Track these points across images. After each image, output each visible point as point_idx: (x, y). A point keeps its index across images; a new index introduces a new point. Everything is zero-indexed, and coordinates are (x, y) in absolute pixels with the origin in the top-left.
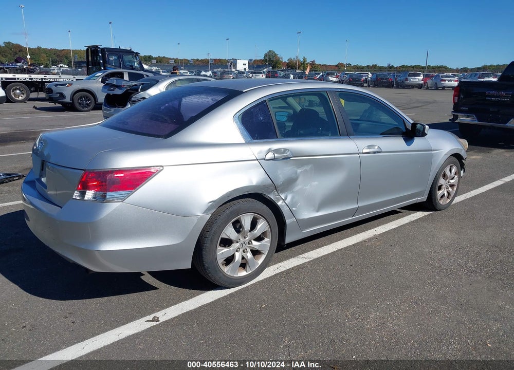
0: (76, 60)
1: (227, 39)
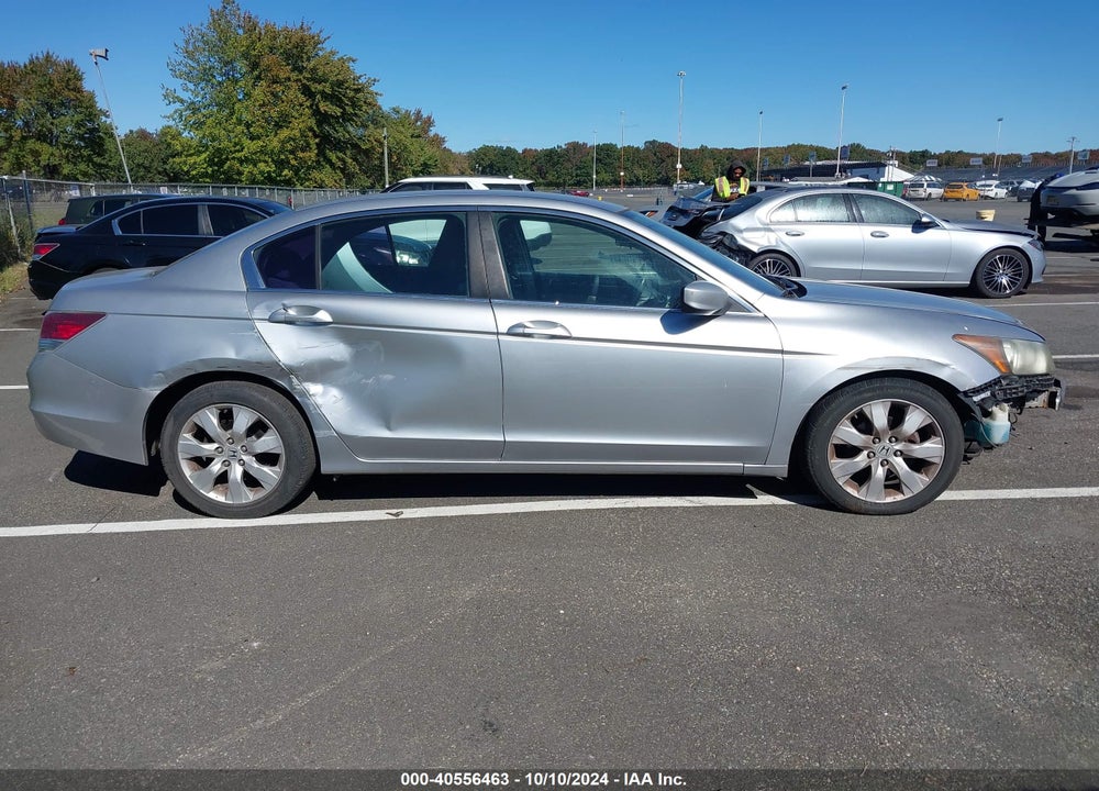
0: (765, 169)
1: (844, 88)
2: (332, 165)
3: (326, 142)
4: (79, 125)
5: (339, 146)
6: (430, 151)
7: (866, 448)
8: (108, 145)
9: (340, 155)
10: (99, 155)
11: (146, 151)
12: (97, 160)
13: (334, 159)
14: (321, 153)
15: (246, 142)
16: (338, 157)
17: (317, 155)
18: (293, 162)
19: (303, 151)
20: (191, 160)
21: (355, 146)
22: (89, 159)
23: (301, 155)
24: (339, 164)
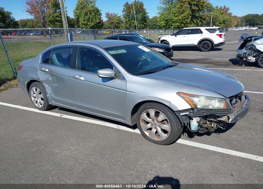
2: (194, 23)
3: (194, 17)
4: (142, 16)
5: (197, 18)
6: (226, 17)
7: (151, 123)
8: (147, 21)
9: (197, 20)
10: (145, 22)
11: (155, 21)
12: (145, 23)
13: (195, 21)
14: (192, 20)
15: (174, 18)
16: (196, 21)
17: (191, 20)
18: (184, 22)
19: (187, 19)
20: (161, 23)
21: (201, 18)
22: (143, 24)
23: (186, 20)
24: (196, 23)
